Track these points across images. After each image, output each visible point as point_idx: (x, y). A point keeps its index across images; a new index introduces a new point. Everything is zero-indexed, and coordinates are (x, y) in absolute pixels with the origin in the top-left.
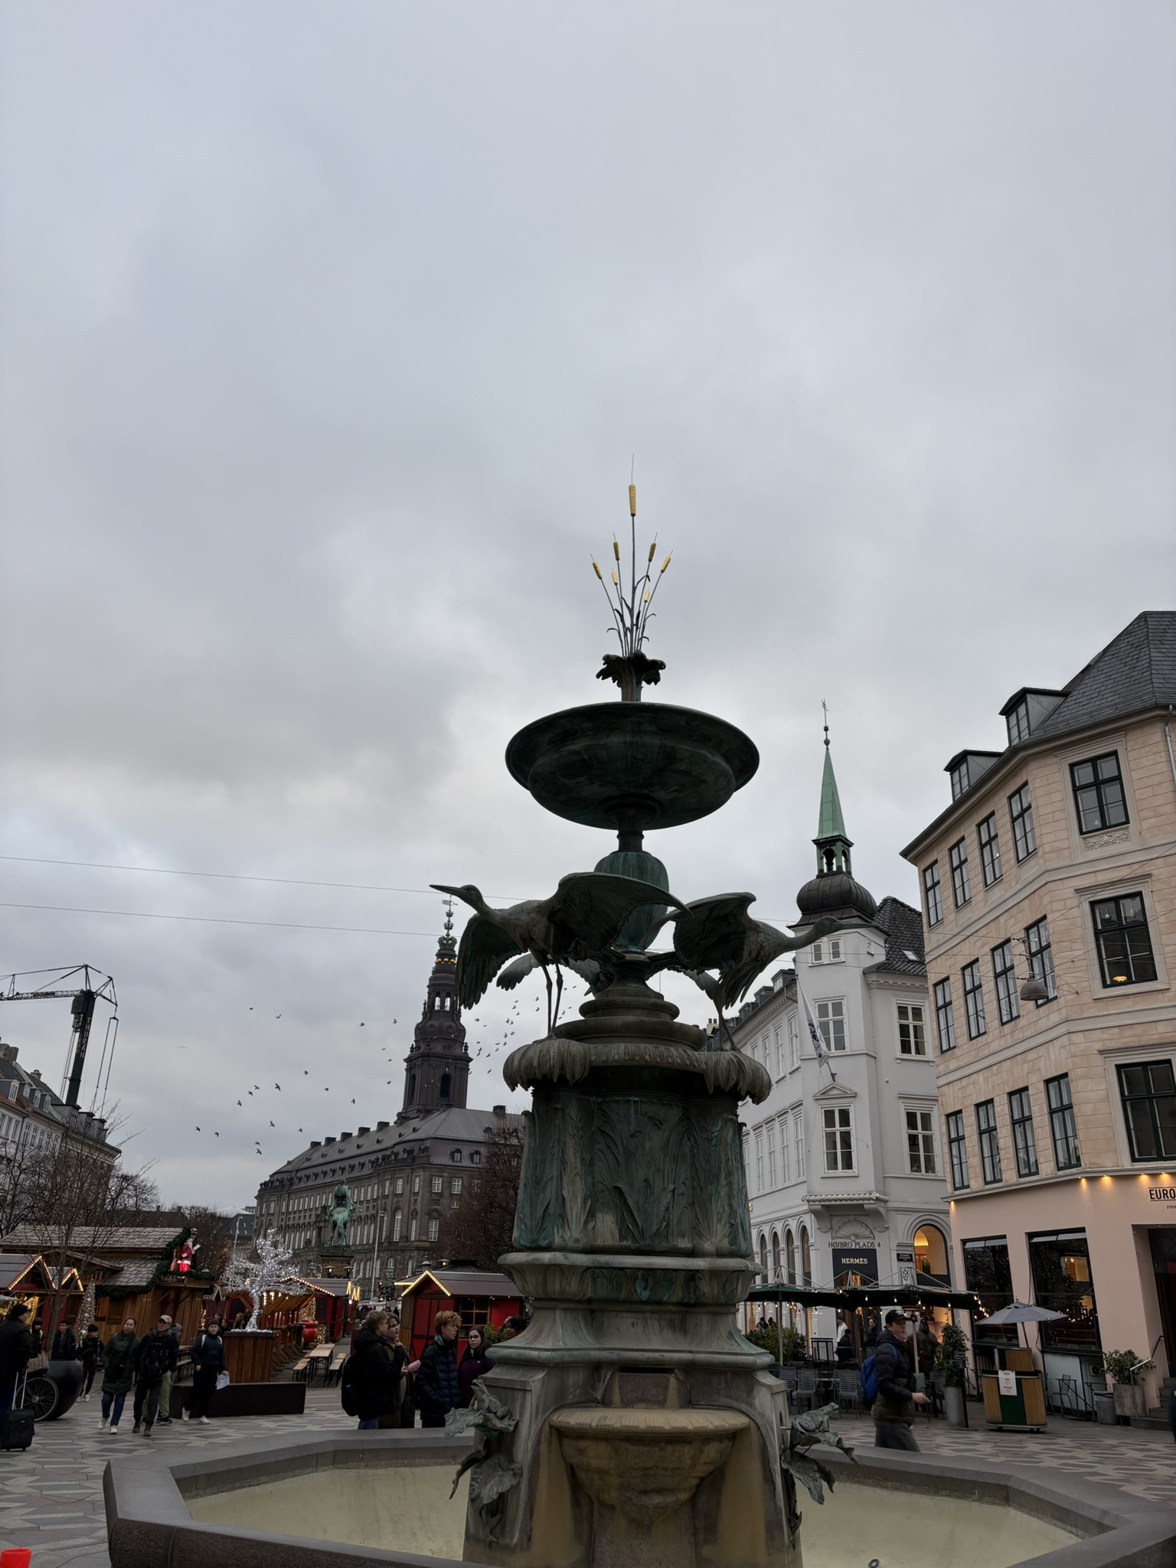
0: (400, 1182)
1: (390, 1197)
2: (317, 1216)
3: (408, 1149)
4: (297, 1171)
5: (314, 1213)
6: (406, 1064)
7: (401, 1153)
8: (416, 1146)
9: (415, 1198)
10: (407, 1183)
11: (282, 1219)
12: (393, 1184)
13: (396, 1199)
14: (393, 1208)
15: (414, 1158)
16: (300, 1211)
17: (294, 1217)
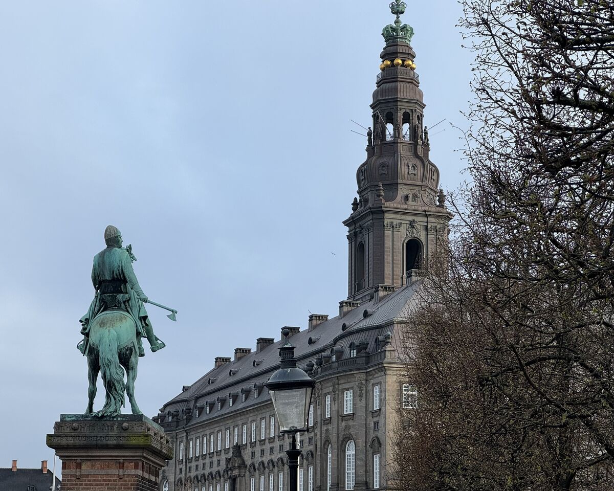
0: (348, 396)
1: (335, 421)
2: (228, 461)
3: (357, 343)
4: (197, 399)
5: (223, 457)
6: (347, 229)
7: (347, 350)
8: (369, 338)
9: (375, 419)
10: (361, 396)
11: (181, 469)
12: (338, 399)
13: (344, 424)
14: (341, 438)
15: (368, 357)
16: (204, 457)
17: (197, 466)
